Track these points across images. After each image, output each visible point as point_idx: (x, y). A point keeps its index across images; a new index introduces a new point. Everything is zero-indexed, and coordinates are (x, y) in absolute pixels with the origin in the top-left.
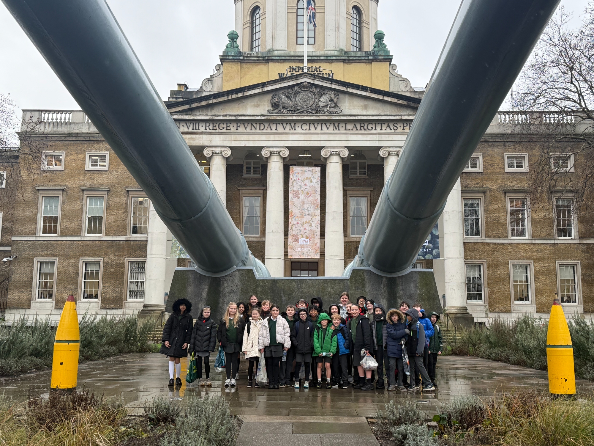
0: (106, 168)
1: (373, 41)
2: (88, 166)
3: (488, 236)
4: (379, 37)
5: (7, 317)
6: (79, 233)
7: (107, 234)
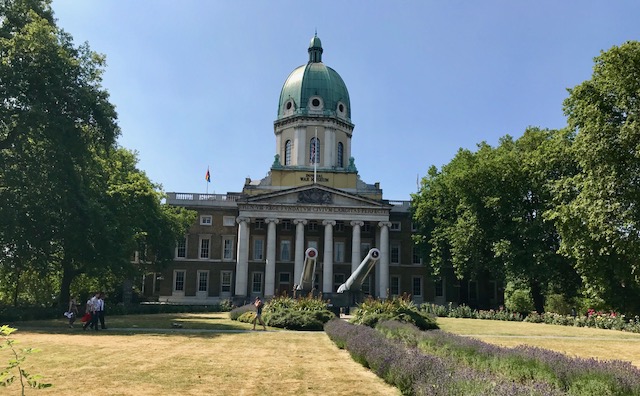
0: (210, 224)
1: (349, 163)
2: (202, 223)
3: (402, 263)
4: (352, 160)
5: (160, 299)
6: (197, 258)
7: (211, 258)
